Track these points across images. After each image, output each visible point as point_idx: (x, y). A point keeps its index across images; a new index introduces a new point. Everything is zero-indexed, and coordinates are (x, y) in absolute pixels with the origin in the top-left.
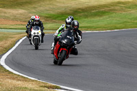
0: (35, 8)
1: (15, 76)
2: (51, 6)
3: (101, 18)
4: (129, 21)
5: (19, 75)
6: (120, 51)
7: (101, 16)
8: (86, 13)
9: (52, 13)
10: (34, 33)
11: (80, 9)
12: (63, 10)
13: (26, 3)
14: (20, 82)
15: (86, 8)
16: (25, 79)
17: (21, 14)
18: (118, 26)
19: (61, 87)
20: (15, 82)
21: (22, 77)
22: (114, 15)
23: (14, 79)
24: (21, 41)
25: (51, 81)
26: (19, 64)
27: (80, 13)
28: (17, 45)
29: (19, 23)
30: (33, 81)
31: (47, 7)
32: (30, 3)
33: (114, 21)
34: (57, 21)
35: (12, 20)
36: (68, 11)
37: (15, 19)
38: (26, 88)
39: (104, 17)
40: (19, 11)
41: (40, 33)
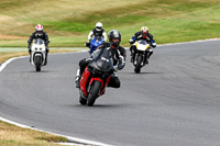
0: (25, 12)
2: (52, 10)
4: (177, 30)
7: (132, 23)
8: (108, 20)
9: (53, 20)
10: (36, 49)
11: (98, 12)
12: (70, 15)
13: (12, 4)
15: (108, 11)
16: (11, 128)
19: (69, 138)
21: (6, 123)
22: (153, 21)
30: (24, 130)
31: (45, 11)
32: (17, 5)
36: (79, 17)
38: (12, 141)
41: (44, 49)
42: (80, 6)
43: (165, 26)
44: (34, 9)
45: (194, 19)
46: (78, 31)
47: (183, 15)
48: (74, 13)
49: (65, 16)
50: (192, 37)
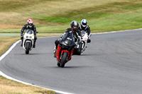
1: (9, 82)
2: (45, 9)
3: (98, 20)
4: (127, 22)
5: (12, 81)
6: (118, 53)
7: (97, 18)
8: (82, 15)
9: (46, 15)
10: (27, 37)
11: (75, 11)
12: (57, 12)
14: (13, 88)
15: (82, 10)
16: (19, 85)
17: (14, 17)
18: (115, 27)
20: (8, 88)
22: (111, 16)
23: (7, 84)
24: (15, 45)
25: (46, 85)
26: (13, 69)
27: (76, 14)
28: (10, 49)
29: (13, 26)
30: (27, 86)
31: (41, 10)
33: (111, 23)
34: (52, 23)
35: (6, 23)
36: (63, 13)
37: (8, 22)
38: (19, 93)
39: (101, 18)
40: (13, 15)
42: (64, 7)
43: (118, 19)
44: (34, 9)
45: (137, 15)
46: (62, 23)
47: (131, 12)
48: (60, 11)
49: (54, 13)
50: (137, 26)
